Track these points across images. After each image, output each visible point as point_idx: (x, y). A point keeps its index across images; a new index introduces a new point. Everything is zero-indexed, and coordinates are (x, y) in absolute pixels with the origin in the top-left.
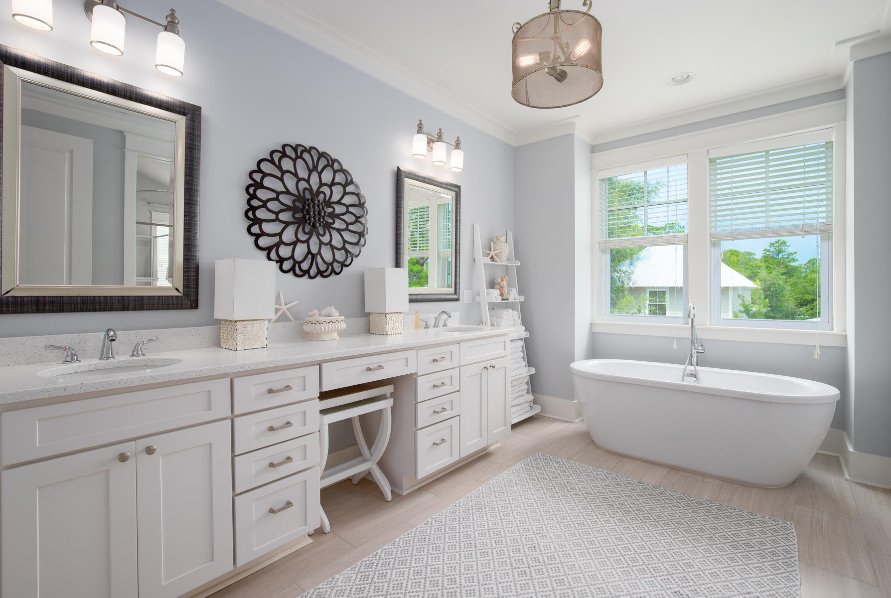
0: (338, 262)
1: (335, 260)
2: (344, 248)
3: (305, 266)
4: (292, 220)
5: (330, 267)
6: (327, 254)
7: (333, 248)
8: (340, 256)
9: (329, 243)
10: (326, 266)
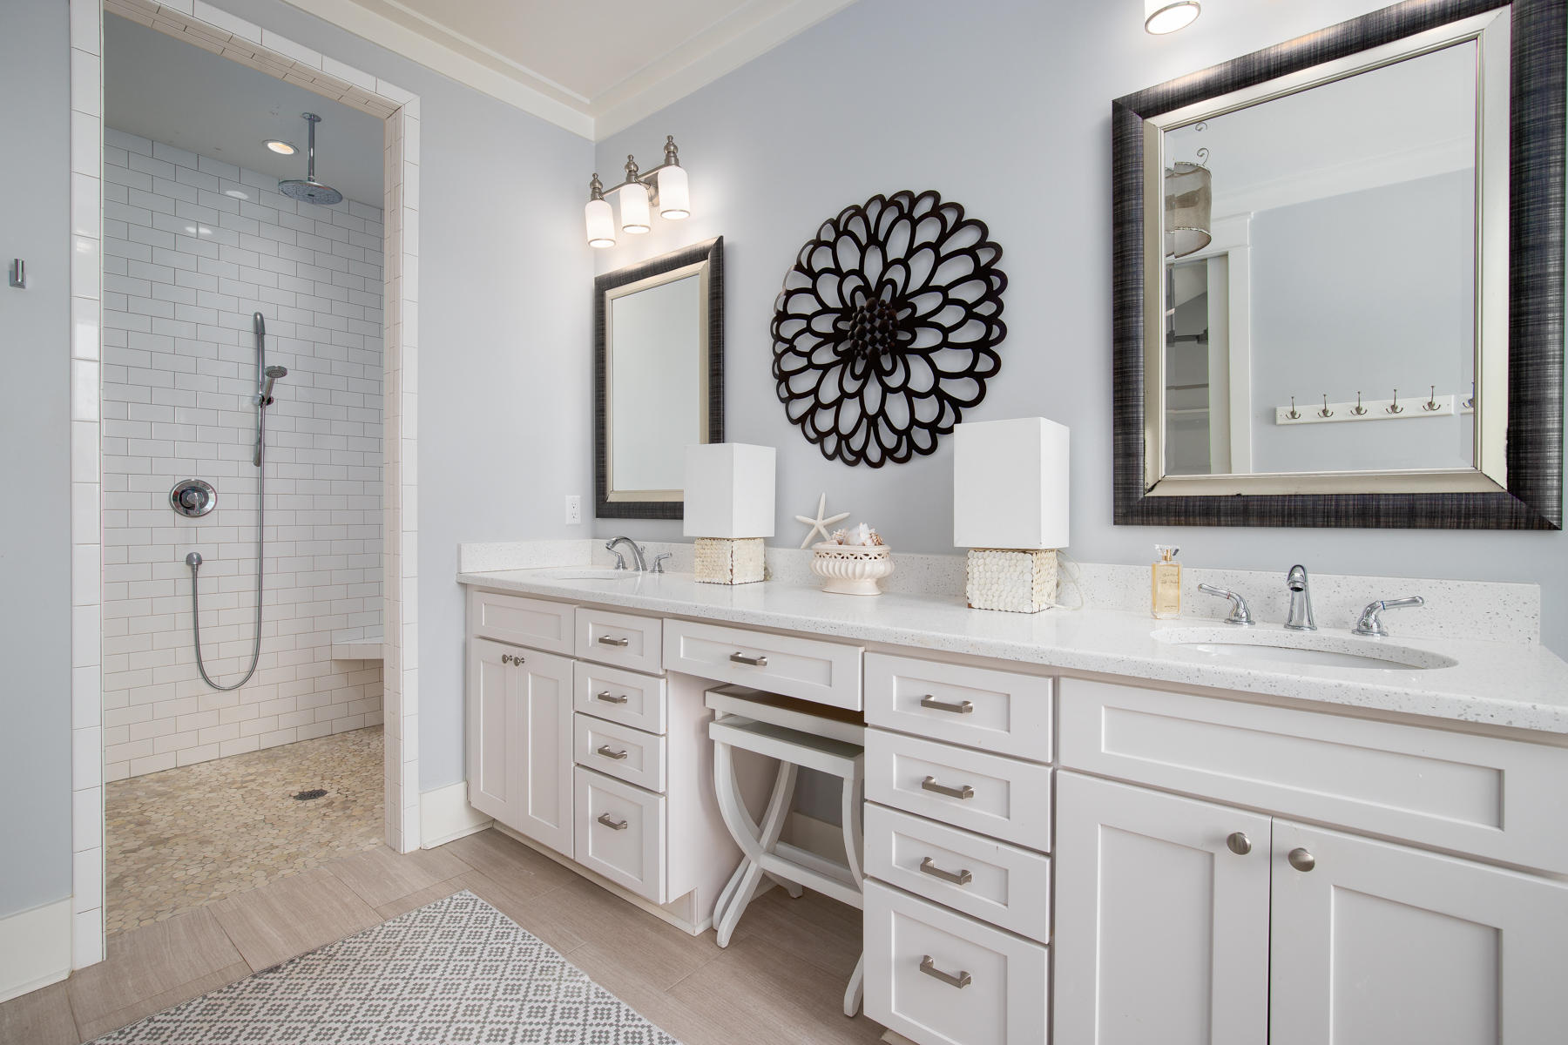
0: (922, 425)
1: (914, 421)
2: (936, 391)
3: (857, 443)
4: (835, 358)
5: (904, 437)
6: (898, 412)
7: (911, 395)
8: (927, 410)
9: (904, 388)
10: (895, 438)
